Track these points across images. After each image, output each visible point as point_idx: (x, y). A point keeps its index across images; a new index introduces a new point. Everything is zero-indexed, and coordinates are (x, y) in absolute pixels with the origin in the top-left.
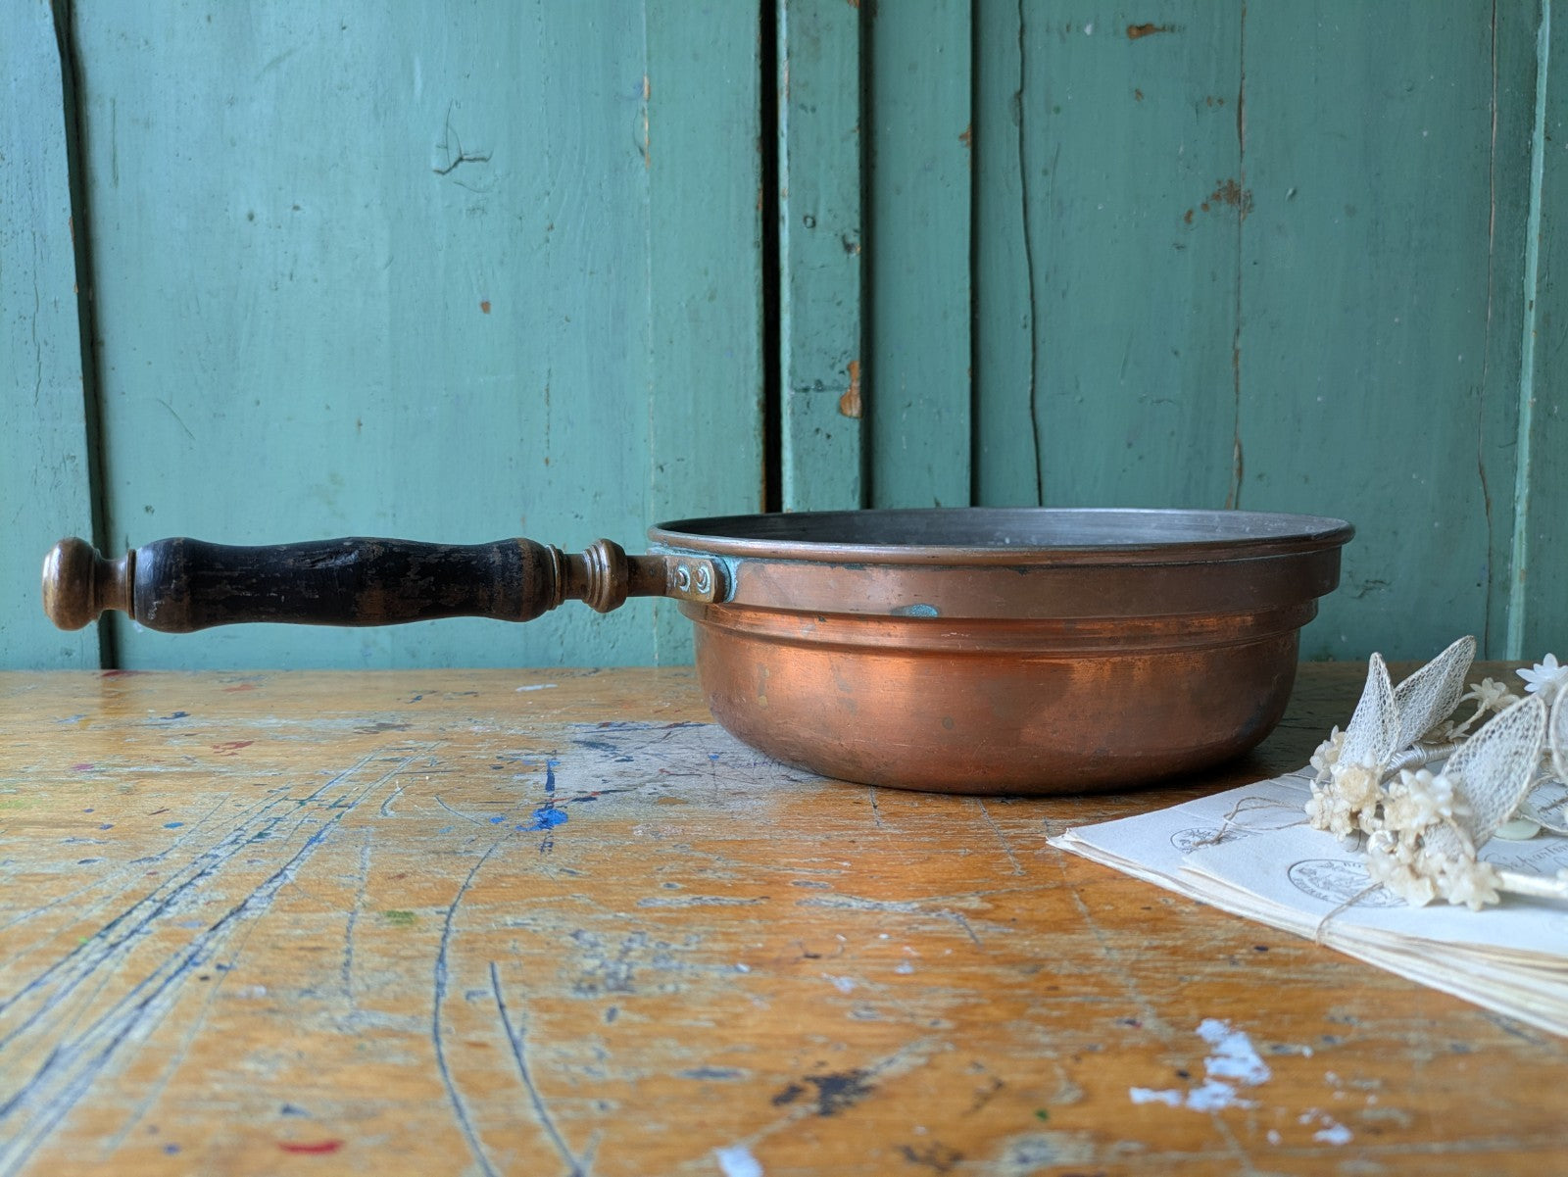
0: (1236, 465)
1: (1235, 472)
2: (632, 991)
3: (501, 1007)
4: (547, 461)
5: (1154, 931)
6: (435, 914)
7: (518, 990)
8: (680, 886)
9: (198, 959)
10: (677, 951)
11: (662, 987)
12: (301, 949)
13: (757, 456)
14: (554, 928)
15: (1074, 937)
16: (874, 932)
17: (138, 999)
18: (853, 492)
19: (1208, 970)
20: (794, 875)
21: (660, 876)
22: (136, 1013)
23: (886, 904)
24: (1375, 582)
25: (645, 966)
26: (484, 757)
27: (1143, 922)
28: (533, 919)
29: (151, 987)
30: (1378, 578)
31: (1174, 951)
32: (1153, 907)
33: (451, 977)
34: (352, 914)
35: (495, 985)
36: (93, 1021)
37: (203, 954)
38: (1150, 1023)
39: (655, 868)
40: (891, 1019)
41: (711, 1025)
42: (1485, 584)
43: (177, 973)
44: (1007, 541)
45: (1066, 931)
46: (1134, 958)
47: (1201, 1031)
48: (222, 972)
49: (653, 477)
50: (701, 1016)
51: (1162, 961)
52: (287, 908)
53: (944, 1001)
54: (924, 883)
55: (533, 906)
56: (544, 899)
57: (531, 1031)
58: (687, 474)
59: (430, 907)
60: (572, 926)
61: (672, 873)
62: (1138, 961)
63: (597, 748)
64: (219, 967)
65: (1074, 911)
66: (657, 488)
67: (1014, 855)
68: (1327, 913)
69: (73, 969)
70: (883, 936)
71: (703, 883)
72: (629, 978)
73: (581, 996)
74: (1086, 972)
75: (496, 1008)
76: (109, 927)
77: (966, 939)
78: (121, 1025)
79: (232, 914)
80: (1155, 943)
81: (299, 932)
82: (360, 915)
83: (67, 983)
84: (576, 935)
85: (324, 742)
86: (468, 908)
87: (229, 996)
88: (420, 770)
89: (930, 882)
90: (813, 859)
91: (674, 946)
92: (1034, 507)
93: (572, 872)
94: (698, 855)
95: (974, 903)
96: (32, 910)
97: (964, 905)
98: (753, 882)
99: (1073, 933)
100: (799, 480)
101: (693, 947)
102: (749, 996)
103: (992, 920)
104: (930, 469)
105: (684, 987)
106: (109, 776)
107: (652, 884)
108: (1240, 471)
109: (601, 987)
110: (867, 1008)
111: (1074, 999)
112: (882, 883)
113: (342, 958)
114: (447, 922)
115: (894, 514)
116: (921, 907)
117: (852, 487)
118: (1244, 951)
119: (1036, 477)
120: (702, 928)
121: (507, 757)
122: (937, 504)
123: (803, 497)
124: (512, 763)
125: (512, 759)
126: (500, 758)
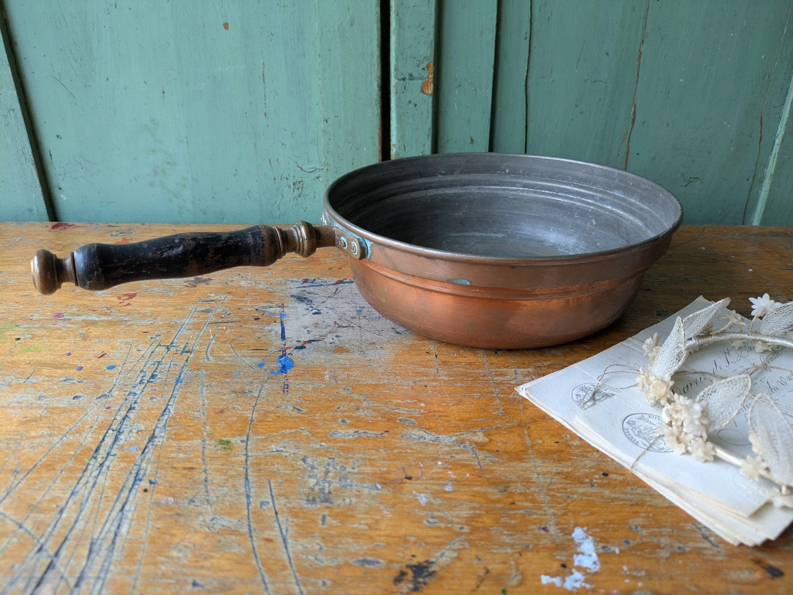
0: (632, 117)
1: (631, 121)
2: (331, 503)
3: (276, 513)
4: (266, 115)
5: (559, 460)
6: (240, 442)
7: (283, 501)
8: (348, 421)
9: (140, 476)
10: (349, 472)
11: (344, 500)
12: (185, 468)
13: (378, 115)
14: (294, 454)
15: (523, 464)
16: (436, 459)
17: (119, 506)
18: (428, 136)
19: (581, 490)
20: (399, 414)
21: (338, 414)
22: (120, 514)
23: (441, 437)
24: (695, 178)
25: (336, 484)
26: (249, 309)
27: (555, 453)
28: (285, 447)
29: (124, 495)
30: (697, 176)
31: (567, 476)
32: (560, 441)
33: (252, 490)
34: (203, 441)
35: (272, 497)
36: (103, 521)
37: (142, 472)
38: (553, 529)
39: (336, 407)
40: (442, 525)
41: (366, 527)
42: (751, 179)
43: (133, 485)
44: (507, 171)
45: (521, 460)
46: (548, 480)
47: (574, 535)
48: (153, 485)
49: (322, 125)
50: (363, 522)
51: (561, 483)
52: (173, 437)
53: (465, 513)
54: (458, 421)
55: (284, 436)
56: (288, 431)
57: (290, 533)
58: (340, 124)
59: (238, 437)
60: (302, 453)
61: (344, 411)
62: (551, 484)
63: (303, 302)
64: (151, 482)
65: (524, 444)
66: (325, 132)
67: (500, 399)
68: (637, 457)
69: (87, 482)
70: (440, 463)
71: (358, 419)
72: (330, 493)
73: (309, 506)
74: (528, 491)
75: (274, 514)
76: (97, 450)
77: (475, 465)
78: (116, 523)
79: (150, 441)
80: (559, 470)
81: (182, 455)
82: (207, 442)
83: (87, 492)
84: (304, 460)
85: (171, 294)
86: (255, 438)
87: (158, 504)
88: (220, 321)
89: (461, 420)
90: (409, 401)
91: (349, 469)
92: (523, 154)
93: (298, 410)
94: (356, 396)
95: (480, 437)
96: (60, 436)
97: (475, 438)
98: (381, 419)
99: (523, 462)
100: (400, 129)
101: (356, 471)
102: (382, 507)
103: (488, 451)
104: (469, 121)
105: (354, 500)
106: (73, 324)
107: (335, 419)
108: (634, 120)
109: (318, 500)
110: (433, 517)
111: (521, 512)
112: (439, 421)
113: (203, 476)
114: (246, 449)
115: (450, 156)
116: (456, 440)
117: (427, 133)
118: (597, 476)
119: (525, 124)
120: (359, 455)
121: (260, 309)
122: (472, 140)
123: (401, 138)
124: (263, 314)
125: (263, 311)
126: (257, 310)
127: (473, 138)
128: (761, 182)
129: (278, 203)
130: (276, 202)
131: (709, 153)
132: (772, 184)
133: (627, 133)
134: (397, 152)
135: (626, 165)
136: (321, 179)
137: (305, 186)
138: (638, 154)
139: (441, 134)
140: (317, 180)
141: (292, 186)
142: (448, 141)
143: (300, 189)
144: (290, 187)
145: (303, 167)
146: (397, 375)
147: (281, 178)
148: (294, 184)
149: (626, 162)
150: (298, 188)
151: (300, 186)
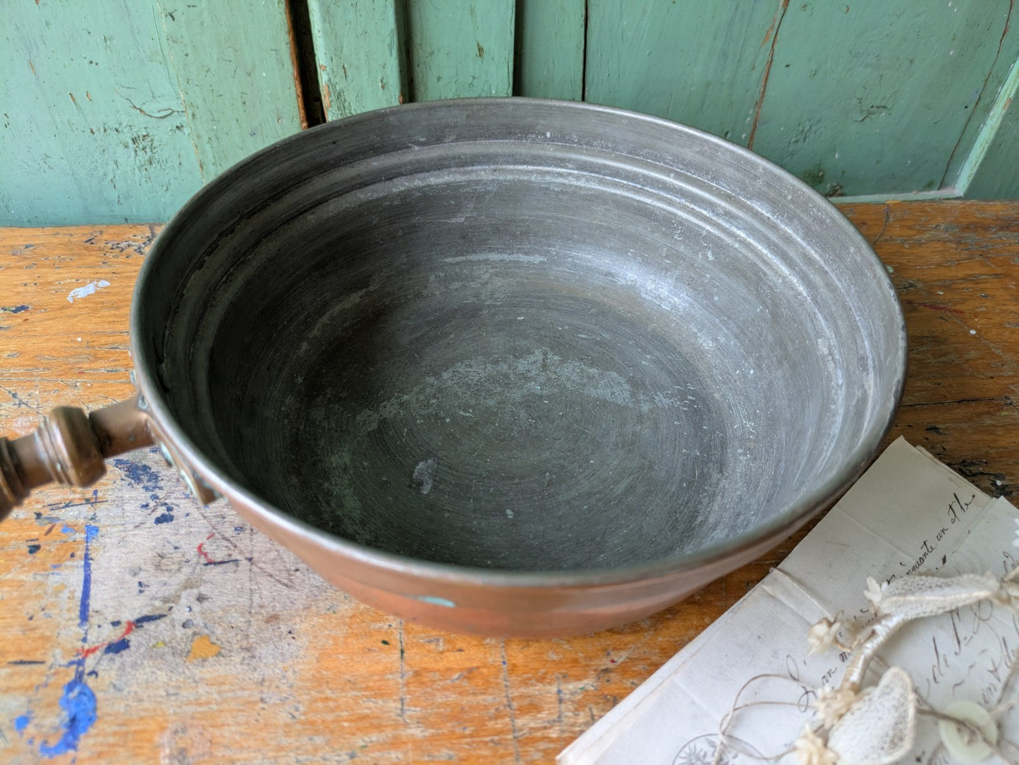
1: (782, 2)
24: (878, 107)
30: (882, 104)
42: (971, 107)
44: (548, 135)
49: (165, 25)
58: (202, 23)
66: (172, 39)
100: (331, 34)
104: (472, 12)
108: (788, 1)
117: (388, 41)
121: (46, 513)
122: (480, 50)
123: (336, 53)
124: (50, 531)
125: (51, 519)
126: (39, 515)
127: (482, 45)
128: (988, 109)
129: (110, 177)
130: (105, 175)
131: (912, 61)
132: (1006, 117)
133: (773, 27)
134: (330, 80)
135: (765, 86)
136: (186, 130)
137: (156, 144)
138: (787, 66)
139: (417, 39)
140: (177, 131)
141: (131, 145)
142: (432, 53)
143: (148, 150)
144: (126, 147)
145: (144, 108)
146: (317, 732)
147: (105, 130)
148: (134, 141)
149: (767, 79)
150: (144, 149)
151: (147, 143)
